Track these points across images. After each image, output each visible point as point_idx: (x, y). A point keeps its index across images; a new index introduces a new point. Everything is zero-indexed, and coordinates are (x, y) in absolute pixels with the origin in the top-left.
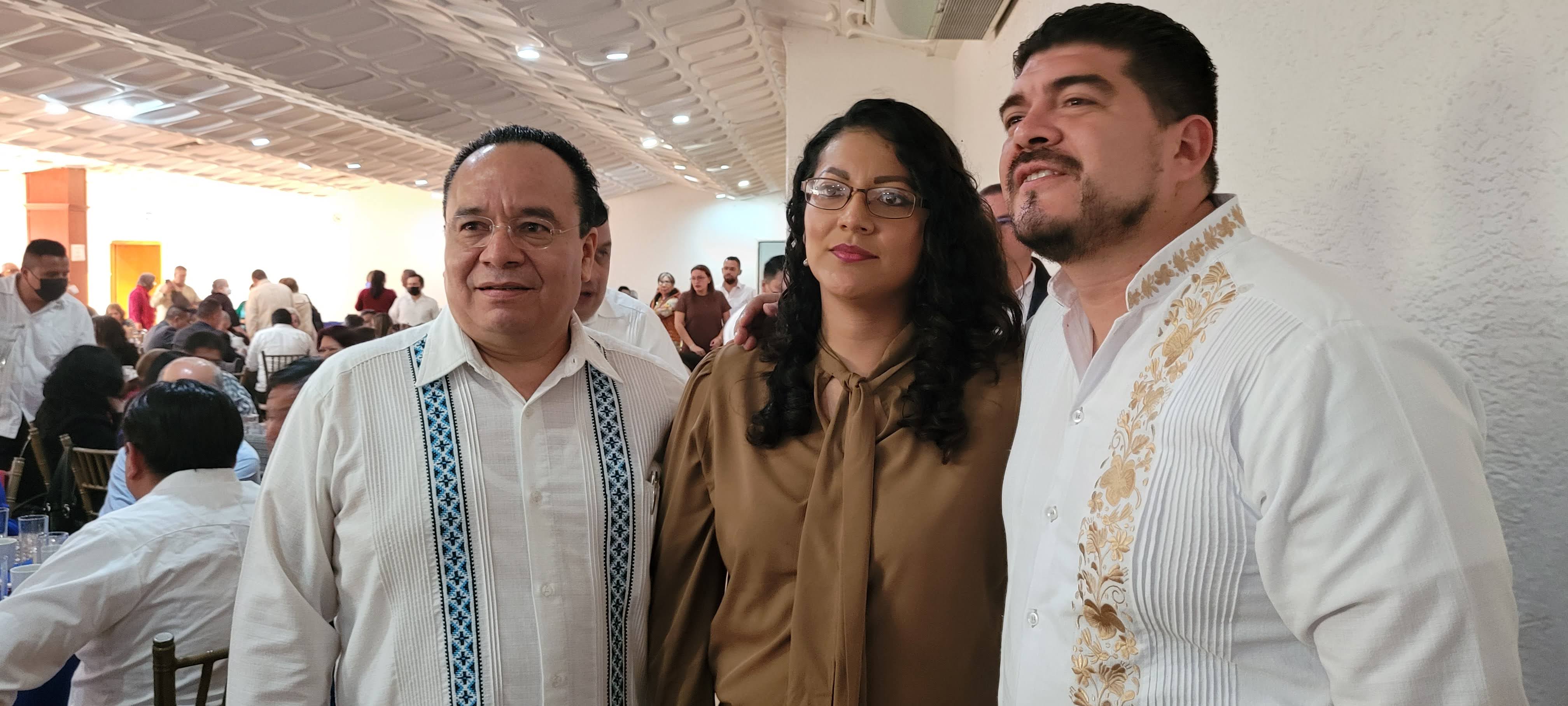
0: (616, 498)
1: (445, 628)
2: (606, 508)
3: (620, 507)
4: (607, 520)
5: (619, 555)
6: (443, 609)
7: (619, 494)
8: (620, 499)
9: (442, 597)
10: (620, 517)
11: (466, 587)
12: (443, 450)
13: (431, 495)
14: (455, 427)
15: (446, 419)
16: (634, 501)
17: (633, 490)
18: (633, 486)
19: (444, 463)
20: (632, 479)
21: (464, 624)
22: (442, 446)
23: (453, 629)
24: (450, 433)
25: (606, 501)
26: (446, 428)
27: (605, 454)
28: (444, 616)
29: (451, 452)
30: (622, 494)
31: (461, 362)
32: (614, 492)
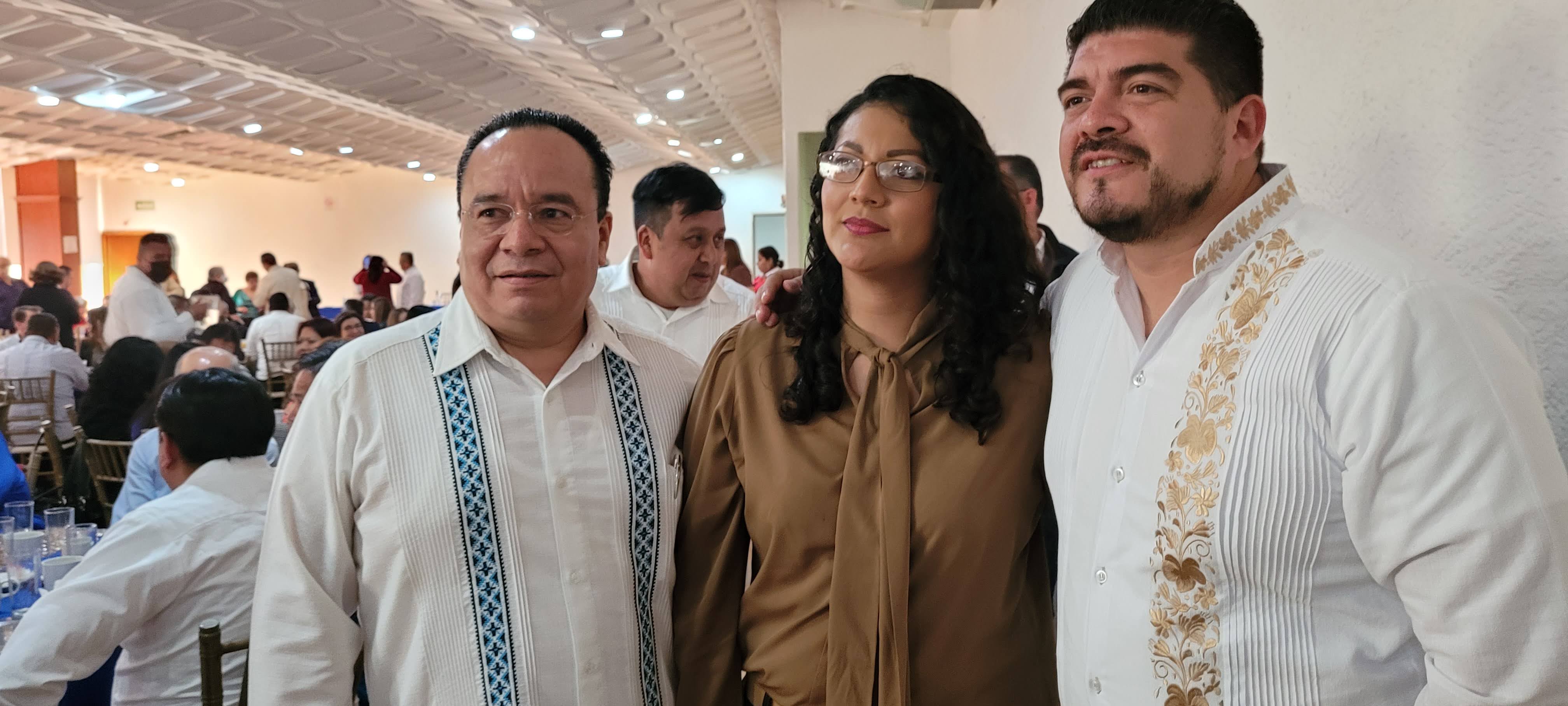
0: (640, 483)
1: (476, 620)
2: (631, 493)
3: (644, 491)
4: (632, 504)
5: (644, 539)
6: (473, 600)
7: (643, 478)
9: (472, 588)
10: (645, 502)
11: (495, 578)
13: (456, 486)
14: (477, 416)
15: (467, 408)
16: (657, 485)
17: (656, 474)
18: (656, 471)
19: (468, 454)
20: (655, 463)
21: (495, 615)
22: (464, 436)
23: (484, 620)
24: (472, 422)
25: (630, 486)
26: (467, 417)
27: (627, 438)
28: (474, 608)
29: (474, 442)
30: (646, 478)
31: (478, 349)
32: (637, 477)
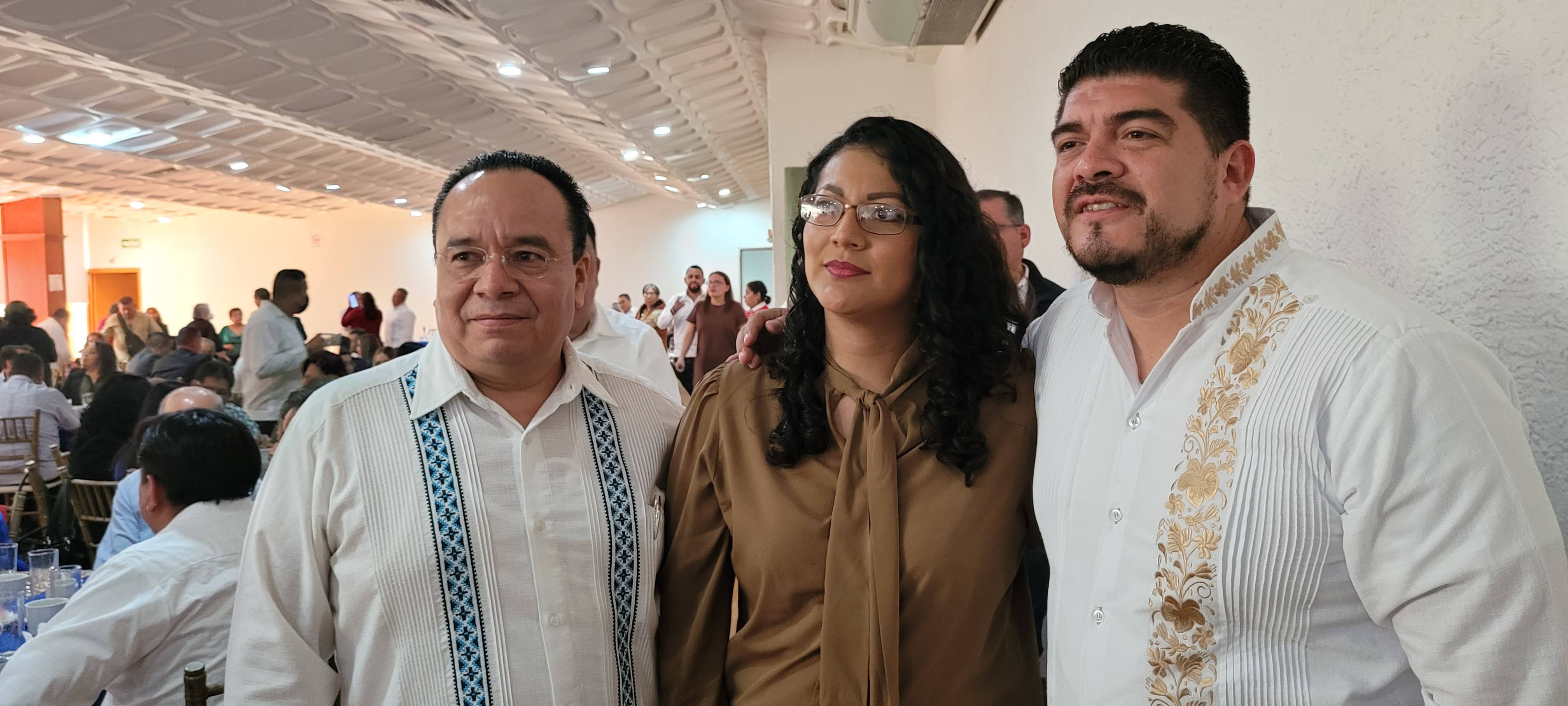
0: (619, 524)
1: (453, 665)
2: (610, 535)
3: (624, 532)
4: (611, 546)
5: (623, 580)
6: (451, 645)
7: (622, 519)
8: (623, 524)
9: (449, 633)
10: (624, 543)
11: (473, 622)
12: (443, 483)
13: (433, 530)
14: (454, 459)
15: (444, 451)
16: (636, 526)
17: (635, 515)
18: (635, 511)
19: (445, 496)
20: (634, 504)
21: (473, 659)
22: (442, 479)
23: (461, 665)
24: (449, 465)
25: (609, 527)
26: (445, 460)
27: (606, 479)
28: (452, 653)
29: (451, 485)
30: (625, 519)
31: (455, 392)
32: (616, 518)
